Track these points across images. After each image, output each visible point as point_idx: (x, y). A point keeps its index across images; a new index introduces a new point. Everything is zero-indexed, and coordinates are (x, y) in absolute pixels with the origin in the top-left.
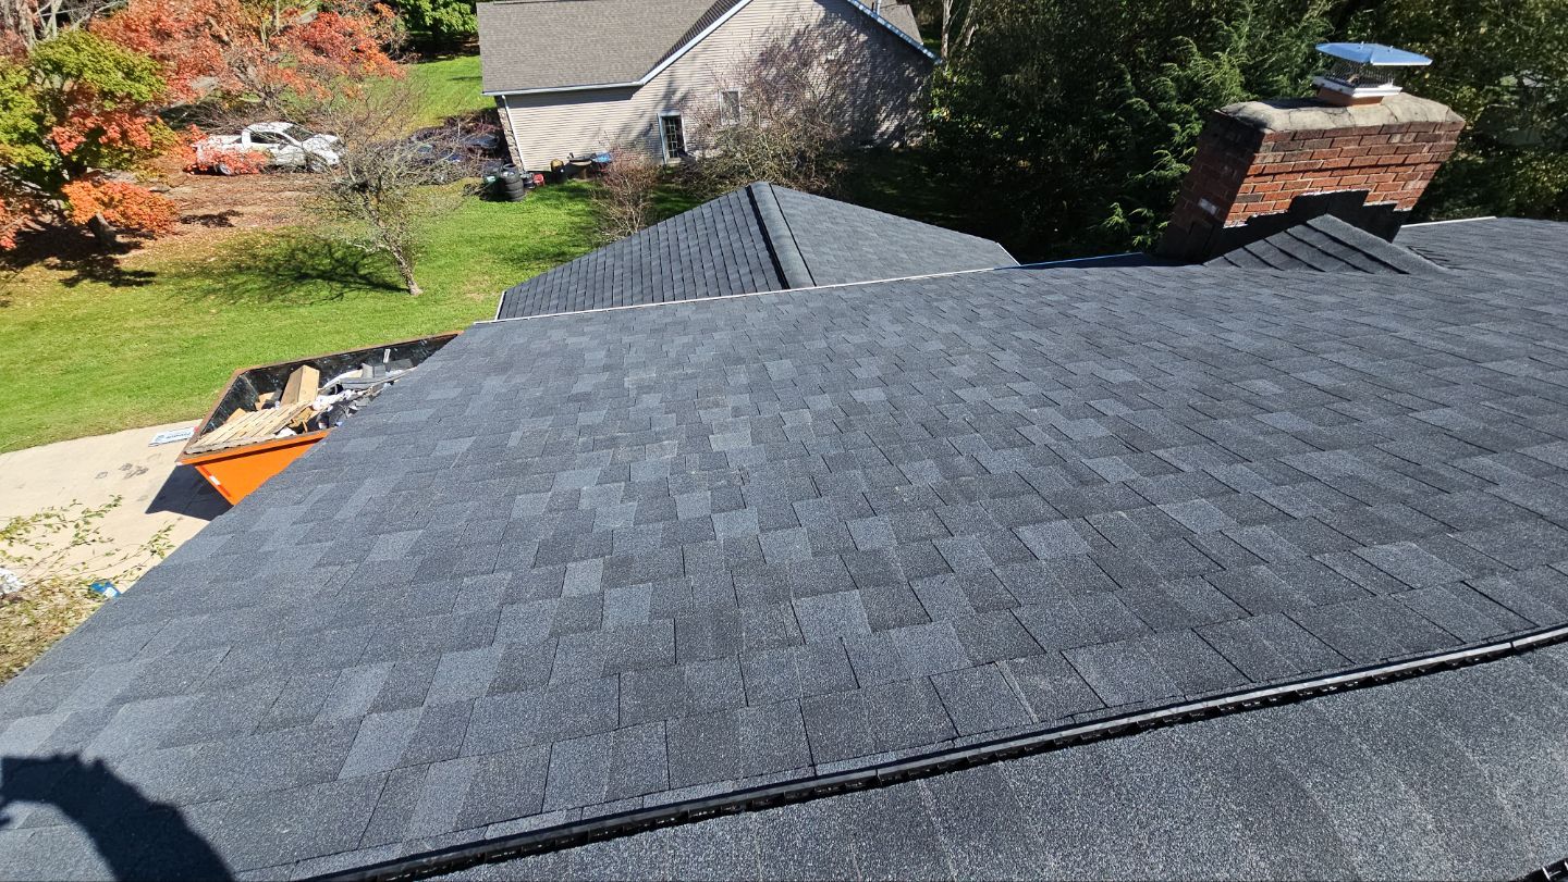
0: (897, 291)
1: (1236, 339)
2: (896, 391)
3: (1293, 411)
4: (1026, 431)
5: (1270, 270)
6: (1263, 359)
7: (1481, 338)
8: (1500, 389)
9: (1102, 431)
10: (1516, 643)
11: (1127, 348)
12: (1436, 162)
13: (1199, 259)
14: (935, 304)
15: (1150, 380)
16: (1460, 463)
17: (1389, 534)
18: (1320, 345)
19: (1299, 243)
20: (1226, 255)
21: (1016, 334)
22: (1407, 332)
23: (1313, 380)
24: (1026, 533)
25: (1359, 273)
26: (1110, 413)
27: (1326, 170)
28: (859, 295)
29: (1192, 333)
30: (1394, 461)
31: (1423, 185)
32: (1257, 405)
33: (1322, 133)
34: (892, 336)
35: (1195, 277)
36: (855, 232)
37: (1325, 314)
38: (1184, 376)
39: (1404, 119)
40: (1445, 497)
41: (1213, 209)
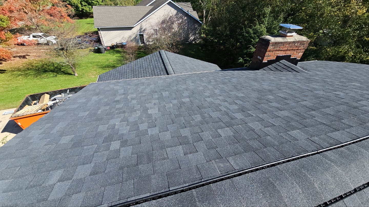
0: (193, 76)
1: (266, 87)
2: (192, 99)
3: (276, 102)
4: (220, 107)
5: (273, 72)
6: (270, 91)
7: (313, 86)
8: (317, 97)
9: (236, 107)
10: (318, 151)
11: (243, 89)
12: (304, 49)
13: (258, 69)
14: (202, 79)
15: (247, 96)
16: (308, 113)
17: (294, 128)
18: (282, 88)
19: (278, 66)
20: (264, 68)
21: (219, 85)
22: (299, 85)
23: (280, 96)
24: (219, 131)
25: (290, 72)
26: (238, 103)
27: (283, 50)
28: (184, 76)
29: (256, 85)
30: (296, 113)
31: (302, 54)
32: (269, 101)
33: (281, 43)
34: (191, 86)
35: (257, 73)
36: (184, 62)
37: (283, 81)
38: (254, 95)
39: (298, 40)
40: (305, 120)
41: (260, 58)
